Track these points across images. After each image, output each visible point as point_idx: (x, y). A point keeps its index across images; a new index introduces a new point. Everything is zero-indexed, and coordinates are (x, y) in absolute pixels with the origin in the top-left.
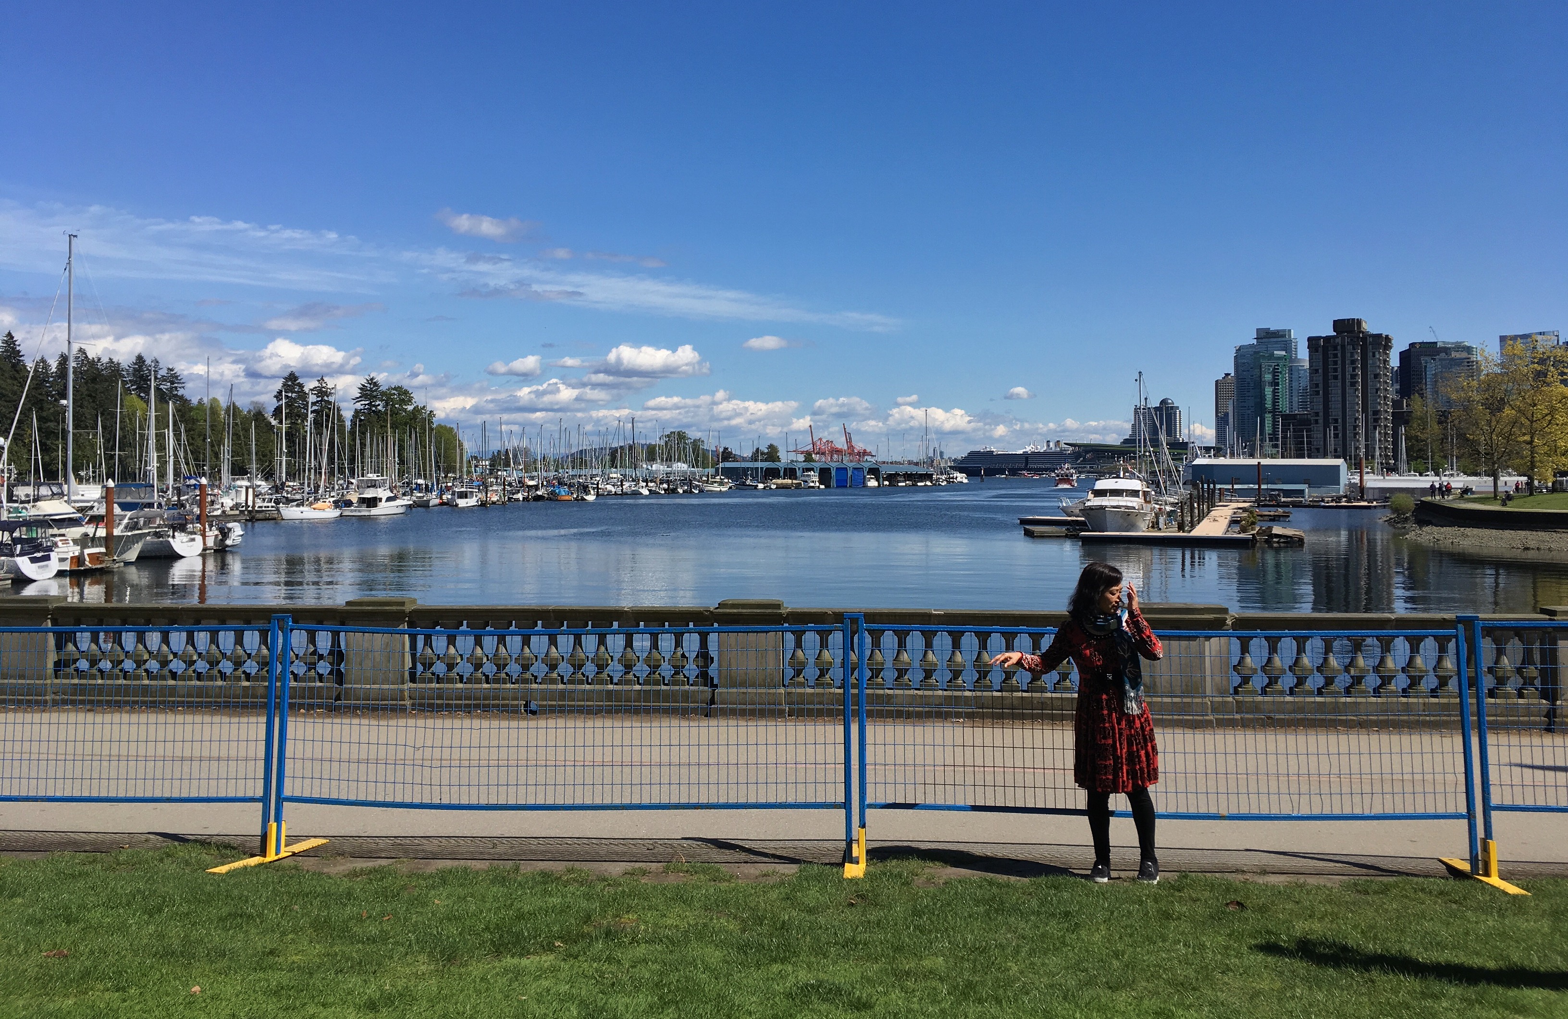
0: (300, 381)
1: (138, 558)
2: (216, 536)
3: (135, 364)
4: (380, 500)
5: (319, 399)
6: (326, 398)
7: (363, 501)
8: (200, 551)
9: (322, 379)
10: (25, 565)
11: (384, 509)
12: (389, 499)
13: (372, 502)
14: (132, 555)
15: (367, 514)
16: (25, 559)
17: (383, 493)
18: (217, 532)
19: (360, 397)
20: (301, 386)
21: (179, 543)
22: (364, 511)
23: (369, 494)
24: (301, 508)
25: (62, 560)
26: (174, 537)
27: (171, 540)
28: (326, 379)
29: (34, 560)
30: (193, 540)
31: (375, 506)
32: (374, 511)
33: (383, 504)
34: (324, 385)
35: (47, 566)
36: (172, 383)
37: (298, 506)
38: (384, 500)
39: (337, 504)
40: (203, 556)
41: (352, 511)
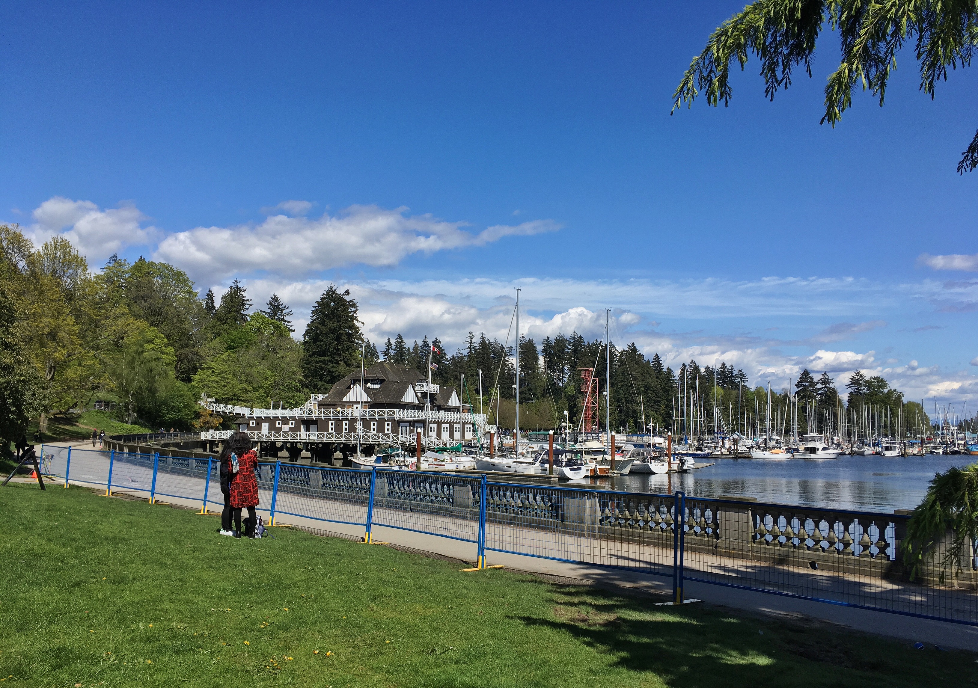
0: (811, 375)
1: (630, 472)
2: (679, 464)
3: (721, 368)
4: (818, 449)
5: (824, 386)
6: (828, 385)
7: (807, 449)
8: (666, 471)
9: (825, 373)
10: (567, 471)
11: (820, 455)
12: (824, 449)
13: (813, 450)
14: (627, 471)
15: (809, 457)
16: (568, 469)
17: (820, 445)
18: (679, 462)
19: (851, 384)
20: (811, 378)
21: (654, 466)
22: (808, 456)
23: (811, 445)
24: (764, 452)
25: (587, 470)
26: (651, 463)
27: (649, 464)
28: (827, 374)
29: (572, 470)
30: (663, 465)
31: (815, 452)
32: (813, 456)
33: (820, 452)
34: (827, 377)
35: (579, 473)
36: (741, 378)
37: (763, 450)
38: (820, 449)
39: (788, 451)
40: (669, 473)
41: (800, 455)
